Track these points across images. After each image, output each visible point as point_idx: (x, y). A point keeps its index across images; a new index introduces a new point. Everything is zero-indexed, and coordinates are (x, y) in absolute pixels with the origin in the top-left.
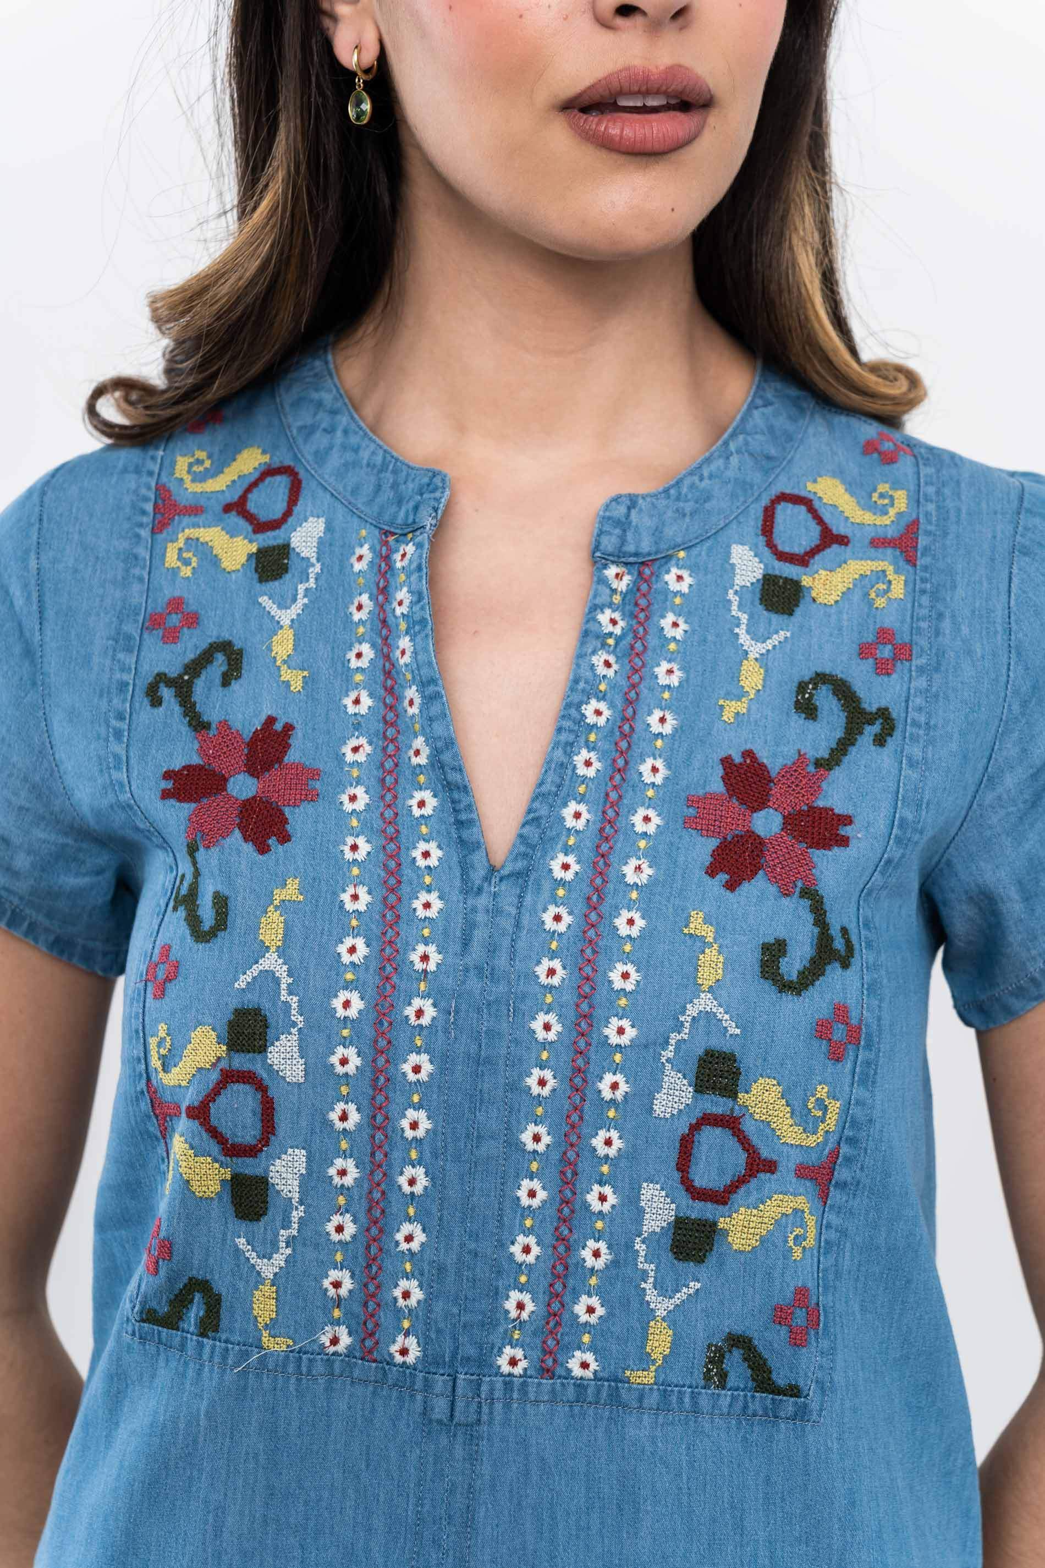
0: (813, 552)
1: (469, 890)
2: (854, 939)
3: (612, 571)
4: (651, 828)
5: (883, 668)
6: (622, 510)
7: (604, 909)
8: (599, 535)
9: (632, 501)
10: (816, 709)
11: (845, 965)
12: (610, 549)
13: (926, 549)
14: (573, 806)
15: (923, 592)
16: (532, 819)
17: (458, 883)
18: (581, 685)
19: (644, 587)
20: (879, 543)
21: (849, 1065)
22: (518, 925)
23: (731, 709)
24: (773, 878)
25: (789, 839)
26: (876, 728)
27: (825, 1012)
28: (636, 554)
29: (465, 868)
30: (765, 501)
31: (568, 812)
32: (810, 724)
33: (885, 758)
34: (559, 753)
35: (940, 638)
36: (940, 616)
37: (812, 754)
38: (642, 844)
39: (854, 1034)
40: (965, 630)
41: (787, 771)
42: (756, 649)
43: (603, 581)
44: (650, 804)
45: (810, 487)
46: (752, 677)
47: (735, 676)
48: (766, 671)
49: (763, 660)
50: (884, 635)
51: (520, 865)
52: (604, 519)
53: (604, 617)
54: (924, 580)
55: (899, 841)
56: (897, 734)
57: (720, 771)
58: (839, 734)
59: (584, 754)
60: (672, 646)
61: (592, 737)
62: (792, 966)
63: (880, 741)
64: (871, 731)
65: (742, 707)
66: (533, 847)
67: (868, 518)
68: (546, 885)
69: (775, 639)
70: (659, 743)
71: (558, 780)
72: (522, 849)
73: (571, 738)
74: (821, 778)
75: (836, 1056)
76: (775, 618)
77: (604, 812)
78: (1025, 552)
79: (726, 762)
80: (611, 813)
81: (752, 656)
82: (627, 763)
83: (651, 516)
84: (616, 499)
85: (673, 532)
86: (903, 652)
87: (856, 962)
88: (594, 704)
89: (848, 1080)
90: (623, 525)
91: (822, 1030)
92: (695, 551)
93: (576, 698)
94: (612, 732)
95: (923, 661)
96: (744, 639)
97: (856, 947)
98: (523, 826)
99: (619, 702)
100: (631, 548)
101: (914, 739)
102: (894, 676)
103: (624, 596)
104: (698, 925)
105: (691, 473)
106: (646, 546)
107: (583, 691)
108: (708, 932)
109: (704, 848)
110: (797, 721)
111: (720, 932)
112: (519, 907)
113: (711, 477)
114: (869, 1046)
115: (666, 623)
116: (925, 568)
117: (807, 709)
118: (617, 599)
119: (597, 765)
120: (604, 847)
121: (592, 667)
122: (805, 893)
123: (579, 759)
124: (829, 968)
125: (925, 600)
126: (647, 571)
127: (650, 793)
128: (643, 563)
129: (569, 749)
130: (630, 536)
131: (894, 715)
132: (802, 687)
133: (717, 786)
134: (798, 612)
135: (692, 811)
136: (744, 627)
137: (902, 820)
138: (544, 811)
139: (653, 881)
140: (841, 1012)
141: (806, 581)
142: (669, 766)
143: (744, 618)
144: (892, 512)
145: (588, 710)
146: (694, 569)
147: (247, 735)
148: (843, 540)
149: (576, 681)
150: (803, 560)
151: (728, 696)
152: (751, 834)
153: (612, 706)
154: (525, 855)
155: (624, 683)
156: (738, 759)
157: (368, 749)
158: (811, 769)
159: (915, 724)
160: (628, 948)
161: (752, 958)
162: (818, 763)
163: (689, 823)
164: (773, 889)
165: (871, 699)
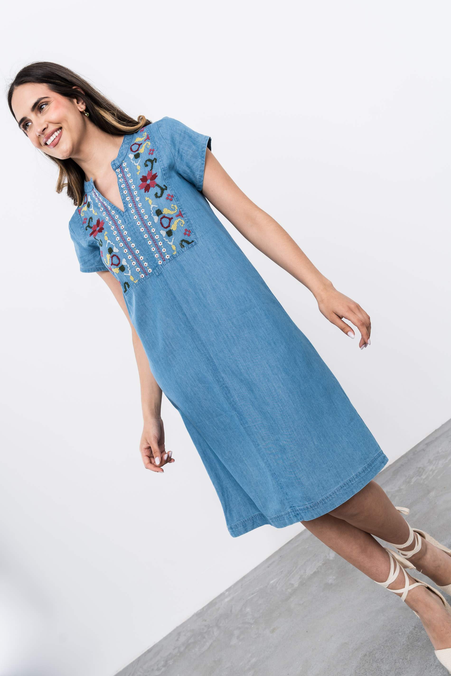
0: (138, 148)
1: (122, 216)
2: (166, 186)
3: (117, 170)
4: (137, 193)
5: (152, 154)
6: (113, 162)
7: (137, 206)
8: (112, 168)
9: (114, 161)
10: (147, 165)
11: (166, 189)
12: (115, 168)
13: (150, 136)
14: (127, 198)
15: (152, 141)
16: (124, 203)
17: (121, 217)
18: (119, 184)
19: (121, 169)
20: (145, 140)
21: (174, 200)
22: (129, 216)
23: (138, 173)
24: (152, 187)
25: (151, 181)
26: (155, 161)
27: (166, 196)
28: (118, 166)
29: (121, 215)
30: (130, 147)
31: (127, 199)
32: (148, 167)
33: (157, 163)
34: (122, 194)
35: (156, 145)
36: (155, 142)
37: (149, 170)
38: (137, 196)
39: (172, 196)
40: (159, 142)
41: (148, 174)
42: (137, 164)
43: (116, 172)
44: (135, 190)
45: (135, 142)
46: (139, 168)
47: (137, 169)
48: (140, 166)
49: (139, 165)
50: (150, 150)
51: (126, 209)
52: (112, 165)
53: (119, 176)
54: (151, 140)
55: (164, 171)
56: (157, 160)
57: (141, 181)
58: (151, 165)
59: (124, 191)
60: (128, 172)
61: (124, 189)
62: (159, 194)
63: (156, 162)
64: (154, 162)
65: (139, 172)
66: (126, 206)
67: (143, 139)
68: (130, 209)
69: (139, 161)
70: (132, 183)
71: (123, 197)
72: (125, 207)
73: (122, 191)
74: (151, 172)
75: (171, 200)
76: (138, 159)
77: (131, 196)
78: (160, 127)
79: (141, 179)
80: (131, 195)
81: (137, 165)
82: (130, 188)
83: (117, 160)
84: (112, 162)
85: (121, 160)
86: (153, 150)
87: (168, 188)
88: (122, 185)
89: (175, 202)
90: (114, 164)
91: (167, 198)
92: (125, 160)
93: (120, 186)
94: (126, 186)
95: (156, 149)
96: (135, 164)
97: (167, 186)
98: (123, 204)
99: (125, 183)
100: (117, 166)
101: (159, 159)
102: (154, 154)
103: (120, 172)
104: (147, 199)
105: (119, 152)
106: (119, 164)
107: (120, 185)
108: (148, 199)
109: (143, 190)
110: (146, 168)
111: (149, 197)
112: (128, 214)
113: (121, 150)
114: (175, 196)
115: (126, 170)
116: (151, 139)
117: (146, 166)
118: (119, 173)
119: (126, 191)
120: (133, 199)
121: (120, 182)
122: (156, 186)
123: (124, 192)
124: (164, 192)
125: (153, 142)
126: (121, 167)
127: (134, 189)
128: (120, 166)
129: (122, 192)
130: (116, 165)
131: (156, 158)
132: (145, 164)
133: (141, 182)
134: (140, 156)
135: (140, 188)
136: (135, 163)
137: (162, 168)
138: (124, 201)
139: (140, 199)
140: (169, 195)
141: (139, 152)
142: (135, 185)
143: (134, 162)
144: (145, 136)
145: (122, 187)
146: (125, 162)
147: (96, 224)
148: (141, 144)
149: (119, 185)
150: (138, 150)
151: (137, 172)
152: (147, 184)
153: (124, 184)
154: (126, 208)
155: (124, 180)
156: (142, 178)
157: (105, 213)
158: (150, 172)
159: (159, 157)
160: (141, 208)
161: (154, 197)
162: (150, 170)
163: (140, 189)
164: (153, 188)
165: (152, 159)
